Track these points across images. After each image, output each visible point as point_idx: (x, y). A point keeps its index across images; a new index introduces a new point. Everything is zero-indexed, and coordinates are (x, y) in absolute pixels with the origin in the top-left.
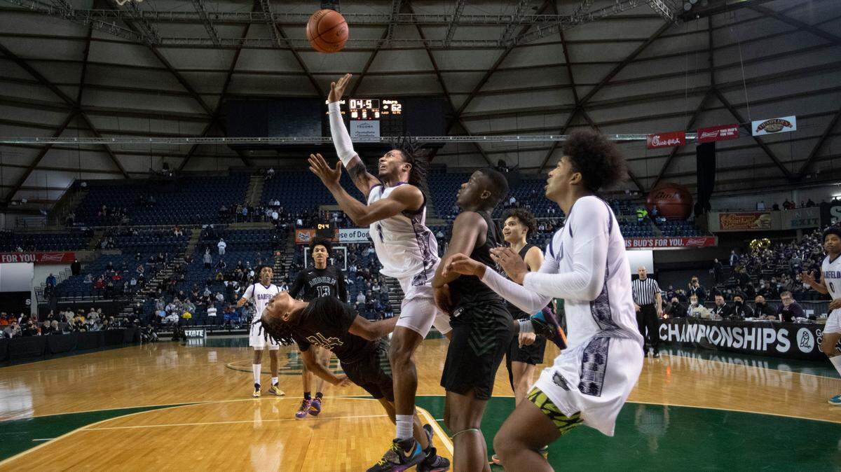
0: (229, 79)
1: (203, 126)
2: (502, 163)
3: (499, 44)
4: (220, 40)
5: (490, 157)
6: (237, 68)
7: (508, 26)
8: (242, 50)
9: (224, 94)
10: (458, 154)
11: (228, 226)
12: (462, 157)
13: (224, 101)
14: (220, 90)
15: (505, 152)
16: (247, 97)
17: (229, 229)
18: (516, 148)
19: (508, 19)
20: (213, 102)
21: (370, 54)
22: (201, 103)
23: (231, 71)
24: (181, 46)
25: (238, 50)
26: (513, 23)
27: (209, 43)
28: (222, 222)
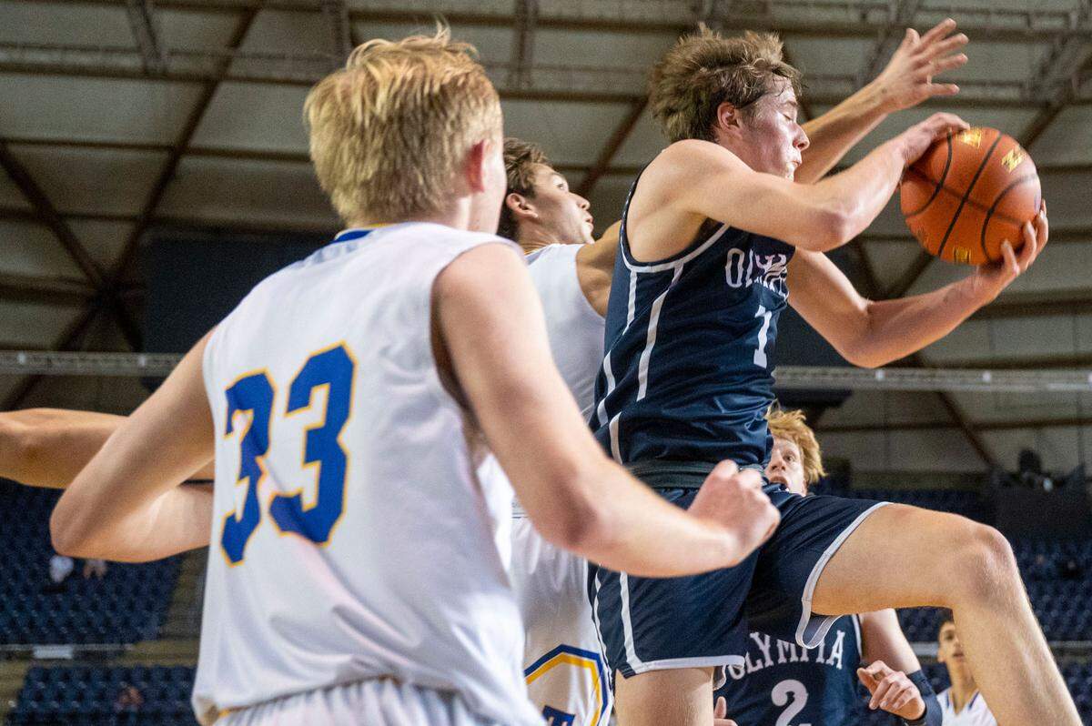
0: (169, 175)
1: (65, 317)
2: (1029, 460)
3: (1028, 94)
4: (164, 53)
5: (989, 438)
6: (198, 140)
7: (1057, 41)
8: (225, 89)
9: (148, 220)
10: (887, 428)
11: (121, 654)
12: (898, 438)
13: (146, 239)
14: (134, 207)
15: (1037, 425)
16: (218, 230)
17: (128, 663)
18: (1071, 412)
19: (1057, 23)
20: (107, 242)
21: (619, 112)
22: (70, 245)
23: (179, 149)
24: (40, 70)
25: (209, 85)
26: (1072, 35)
27: (129, 62)
28: (100, 639)
